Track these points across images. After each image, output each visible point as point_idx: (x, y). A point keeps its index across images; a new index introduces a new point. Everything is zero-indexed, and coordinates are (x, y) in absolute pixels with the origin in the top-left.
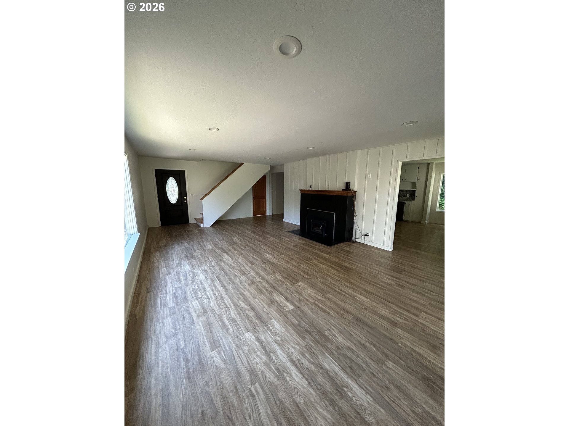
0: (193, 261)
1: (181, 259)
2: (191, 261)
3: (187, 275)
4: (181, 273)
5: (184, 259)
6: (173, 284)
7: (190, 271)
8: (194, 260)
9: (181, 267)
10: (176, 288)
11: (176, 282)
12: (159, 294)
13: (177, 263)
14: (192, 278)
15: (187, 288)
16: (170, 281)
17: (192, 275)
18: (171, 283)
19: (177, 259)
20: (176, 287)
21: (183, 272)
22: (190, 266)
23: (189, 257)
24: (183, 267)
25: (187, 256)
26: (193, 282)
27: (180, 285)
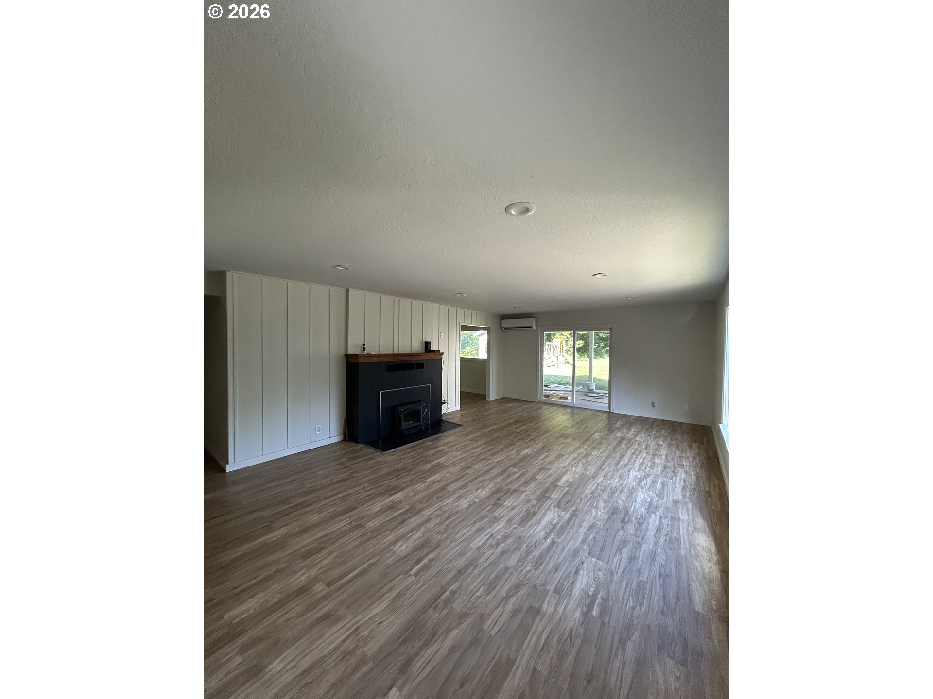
0: (623, 501)
1: (641, 521)
2: (627, 504)
3: (649, 485)
4: (657, 492)
5: (633, 519)
6: (674, 484)
7: (642, 488)
8: (620, 502)
9: (651, 503)
10: (671, 479)
11: (669, 485)
12: (693, 483)
13: (653, 515)
14: (646, 479)
15: (658, 473)
16: (677, 490)
17: (644, 482)
18: (675, 487)
19: (647, 528)
20: (671, 481)
21: (652, 492)
22: (636, 495)
23: (622, 515)
24: (648, 500)
25: (623, 521)
26: (648, 475)
27: (665, 479)
